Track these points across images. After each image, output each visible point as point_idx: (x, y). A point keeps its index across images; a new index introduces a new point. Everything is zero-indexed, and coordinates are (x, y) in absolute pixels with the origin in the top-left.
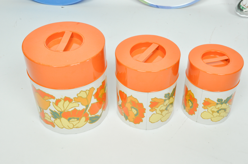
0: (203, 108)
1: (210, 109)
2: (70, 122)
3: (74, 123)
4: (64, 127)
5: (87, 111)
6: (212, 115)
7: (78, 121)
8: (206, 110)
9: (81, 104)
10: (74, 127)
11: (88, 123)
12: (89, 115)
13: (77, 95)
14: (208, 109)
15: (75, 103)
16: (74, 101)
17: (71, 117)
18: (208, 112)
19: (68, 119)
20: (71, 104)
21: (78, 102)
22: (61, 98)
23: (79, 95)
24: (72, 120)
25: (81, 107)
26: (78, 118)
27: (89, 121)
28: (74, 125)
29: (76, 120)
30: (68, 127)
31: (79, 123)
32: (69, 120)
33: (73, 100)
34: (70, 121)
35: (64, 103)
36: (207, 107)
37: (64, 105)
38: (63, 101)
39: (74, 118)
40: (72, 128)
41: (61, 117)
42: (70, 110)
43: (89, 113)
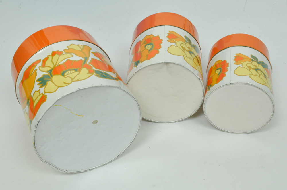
0: (235, 64)
1: (244, 64)
2: (66, 76)
3: (72, 76)
4: (59, 87)
5: (88, 63)
6: (250, 71)
7: (77, 73)
8: (240, 65)
9: (76, 55)
10: (73, 80)
11: (93, 75)
12: (93, 67)
13: (67, 47)
14: (242, 64)
15: (66, 54)
16: (64, 53)
17: (66, 70)
18: (243, 67)
19: (61, 74)
20: (61, 56)
21: (71, 53)
22: (48, 56)
23: (70, 47)
24: (67, 72)
25: (76, 58)
26: (76, 68)
27: (95, 74)
28: (73, 78)
29: (73, 71)
30: (63, 83)
31: (79, 74)
32: (63, 75)
33: (63, 51)
34: (65, 74)
35: (52, 58)
36: (240, 62)
37: (53, 61)
38: (50, 57)
39: (70, 70)
40: (71, 83)
41: (52, 76)
42: (62, 63)
43: (92, 66)
